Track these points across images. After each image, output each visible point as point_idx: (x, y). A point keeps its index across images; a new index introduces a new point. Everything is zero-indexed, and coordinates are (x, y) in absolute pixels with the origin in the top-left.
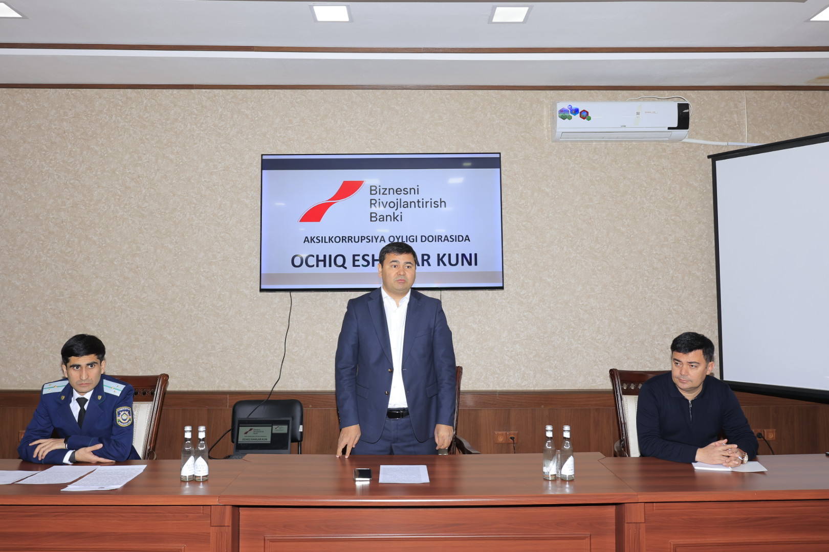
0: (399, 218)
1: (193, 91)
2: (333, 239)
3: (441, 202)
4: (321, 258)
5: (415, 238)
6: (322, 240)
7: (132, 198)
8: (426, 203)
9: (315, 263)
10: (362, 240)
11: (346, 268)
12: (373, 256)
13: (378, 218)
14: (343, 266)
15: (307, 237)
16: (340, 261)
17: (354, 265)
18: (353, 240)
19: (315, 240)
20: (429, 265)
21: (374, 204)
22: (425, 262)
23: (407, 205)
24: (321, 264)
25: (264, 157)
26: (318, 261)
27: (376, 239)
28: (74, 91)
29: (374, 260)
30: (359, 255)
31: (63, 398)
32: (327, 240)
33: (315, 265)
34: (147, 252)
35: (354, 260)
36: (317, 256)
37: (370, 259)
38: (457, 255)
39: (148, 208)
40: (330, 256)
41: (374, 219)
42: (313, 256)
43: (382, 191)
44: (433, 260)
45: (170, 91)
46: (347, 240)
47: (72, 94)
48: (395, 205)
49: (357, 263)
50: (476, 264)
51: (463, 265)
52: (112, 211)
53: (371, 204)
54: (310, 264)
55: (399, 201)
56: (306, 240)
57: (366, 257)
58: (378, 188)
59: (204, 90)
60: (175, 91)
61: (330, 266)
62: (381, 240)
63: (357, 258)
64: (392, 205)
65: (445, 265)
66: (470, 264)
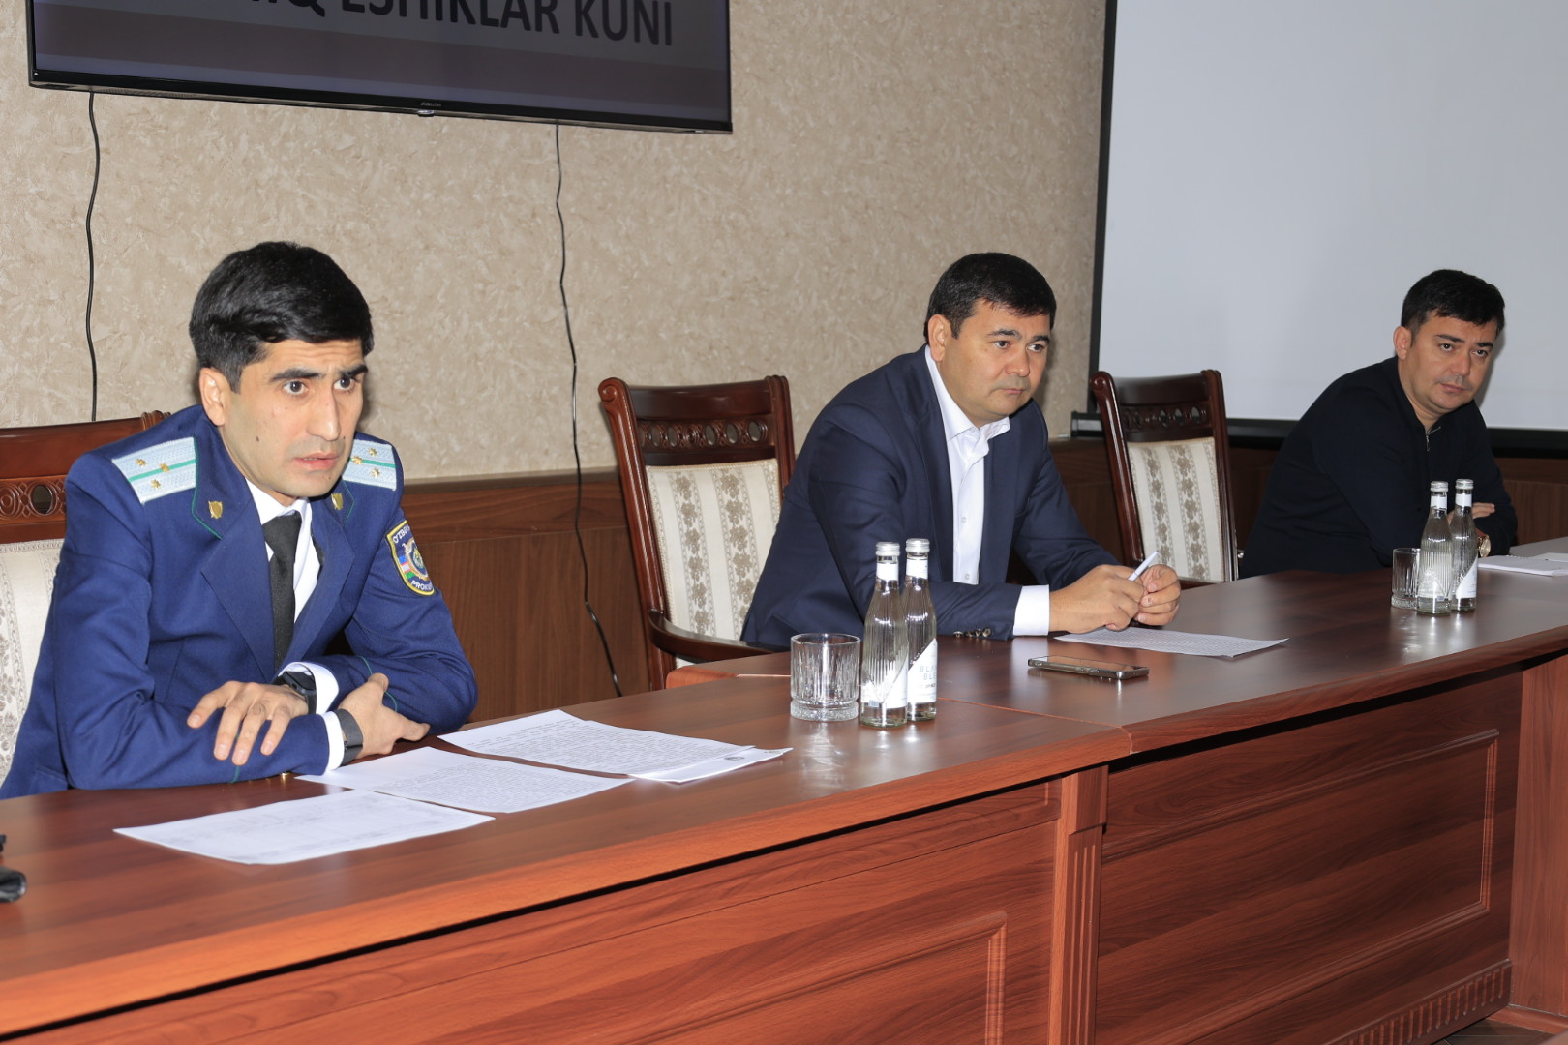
11: (321, 10)
17: (348, 4)
20: (555, 29)
22: (545, 17)
31: (216, 509)
50: (668, 42)
51: (637, 39)
65: (594, 34)
66: (654, 39)
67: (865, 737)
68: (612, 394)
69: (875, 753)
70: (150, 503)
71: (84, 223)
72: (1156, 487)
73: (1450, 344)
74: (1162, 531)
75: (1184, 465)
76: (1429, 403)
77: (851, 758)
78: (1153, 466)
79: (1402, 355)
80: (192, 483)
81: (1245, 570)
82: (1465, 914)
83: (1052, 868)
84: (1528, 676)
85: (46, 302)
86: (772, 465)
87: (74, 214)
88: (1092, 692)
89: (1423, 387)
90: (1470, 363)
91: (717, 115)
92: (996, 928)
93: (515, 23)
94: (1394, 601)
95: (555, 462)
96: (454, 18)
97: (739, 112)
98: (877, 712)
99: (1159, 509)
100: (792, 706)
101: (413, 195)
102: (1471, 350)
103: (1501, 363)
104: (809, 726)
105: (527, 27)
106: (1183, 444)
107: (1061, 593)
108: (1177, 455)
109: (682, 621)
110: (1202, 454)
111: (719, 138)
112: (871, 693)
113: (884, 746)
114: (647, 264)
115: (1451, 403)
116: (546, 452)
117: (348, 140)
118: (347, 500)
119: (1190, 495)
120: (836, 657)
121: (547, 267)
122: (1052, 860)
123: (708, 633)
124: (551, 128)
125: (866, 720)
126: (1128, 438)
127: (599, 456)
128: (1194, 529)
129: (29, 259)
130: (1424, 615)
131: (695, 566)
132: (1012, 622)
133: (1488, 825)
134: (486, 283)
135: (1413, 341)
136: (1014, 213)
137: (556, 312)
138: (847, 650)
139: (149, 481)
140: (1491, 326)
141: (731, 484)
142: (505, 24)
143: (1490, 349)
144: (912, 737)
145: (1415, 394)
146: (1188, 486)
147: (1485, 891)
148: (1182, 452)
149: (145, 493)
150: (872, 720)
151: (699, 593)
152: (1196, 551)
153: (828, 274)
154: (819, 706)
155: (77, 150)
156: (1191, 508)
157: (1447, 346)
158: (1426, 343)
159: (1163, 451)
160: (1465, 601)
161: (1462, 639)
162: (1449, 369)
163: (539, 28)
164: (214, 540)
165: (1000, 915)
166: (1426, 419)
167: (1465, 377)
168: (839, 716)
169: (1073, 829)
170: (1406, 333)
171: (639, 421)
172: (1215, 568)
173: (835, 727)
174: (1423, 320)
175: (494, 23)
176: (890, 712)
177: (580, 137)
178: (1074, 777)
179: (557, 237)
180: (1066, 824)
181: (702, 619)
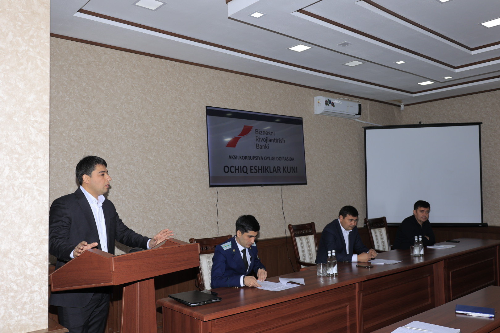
0: (268, 147)
1: (163, 60)
2: (241, 157)
3: (283, 140)
4: (237, 168)
5: (274, 158)
6: (237, 158)
7: (127, 125)
8: (278, 140)
9: (234, 171)
10: (254, 158)
11: (247, 173)
12: (259, 167)
13: (260, 147)
14: (246, 172)
15: (230, 156)
16: (245, 169)
17: (251, 172)
18: (250, 158)
19: (234, 157)
20: (280, 172)
21: (258, 139)
22: (279, 171)
23: (270, 141)
24: (237, 171)
25: (208, 108)
26: (236, 169)
27: (259, 158)
28: (87, 45)
29: (259, 169)
30: (253, 167)
31: (234, 250)
32: (239, 158)
33: (235, 172)
34: (137, 162)
35: (251, 169)
36: (235, 166)
37: (257, 168)
38: (290, 167)
39: (137, 132)
40: (241, 167)
41: (258, 147)
42: (233, 167)
43: (260, 132)
44: (282, 170)
45: (150, 58)
46: (247, 158)
47: (85, 48)
48: (266, 140)
49: (252, 171)
50: (297, 172)
51: (292, 172)
52: (115, 133)
53: (256, 139)
54: (232, 171)
55: (267, 138)
56: (230, 157)
57: (256, 168)
58: (259, 131)
59: (168, 61)
60: (152, 58)
61: (241, 172)
62: (261, 159)
63: (252, 168)
64: (265, 140)
65: (286, 172)
66: (295, 172)
67: (328, 278)
68: (290, 226)
69: (329, 280)
70: (226, 250)
71: (216, 205)
72: (376, 236)
73: (422, 211)
74: (378, 243)
75: (381, 232)
76: (420, 221)
77: (326, 281)
78: (375, 232)
79: (415, 214)
80: (231, 247)
81: (392, 249)
82: (427, 303)
83: (355, 297)
84: (434, 265)
85: (211, 216)
86: (313, 236)
87: (215, 204)
88: (365, 270)
89: (419, 218)
90: (426, 214)
91: (305, 182)
92: (347, 305)
93: (275, 172)
94: (411, 254)
95: (282, 235)
96: (266, 172)
97: (308, 181)
98: (329, 274)
99: (377, 239)
100: (317, 274)
101: (261, 197)
102: (426, 212)
103: (430, 213)
104: (320, 277)
105: (276, 172)
106: (380, 229)
107: (359, 255)
108: (379, 230)
109: (302, 259)
110: (383, 230)
111: (305, 185)
112: (328, 272)
113: (330, 279)
114: (295, 204)
115: (424, 220)
116: (281, 234)
117: (251, 190)
118: (251, 248)
119: (382, 237)
120: (323, 267)
121: (280, 206)
122: (355, 295)
123: (305, 261)
124: (280, 186)
125: (328, 276)
126: (371, 228)
127: (289, 234)
128: (383, 242)
129: (209, 211)
130: (416, 257)
131: (303, 251)
132: (351, 260)
133: (429, 289)
134: (272, 209)
135: (416, 212)
136: (352, 192)
137: (282, 213)
138: (325, 266)
139: (225, 247)
140: (428, 208)
141: (307, 239)
142: (273, 172)
143: (428, 211)
144: (334, 278)
145: (418, 220)
146: (381, 235)
147: (430, 300)
148: (380, 230)
149: (225, 249)
150: (329, 276)
151: (304, 255)
152: (383, 246)
153: (323, 204)
154: (321, 274)
155: (215, 195)
156: (382, 239)
157: (422, 212)
158: (419, 212)
159: (377, 230)
160: (422, 254)
161: (422, 260)
162: (423, 215)
163: (278, 172)
164: (234, 255)
165: (348, 303)
166: (420, 224)
167: (426, 216)
168: (324, 275)
169: (358, 291)
170: (415, 211)
171: (294, 230)
172: (387, 248)
173: (324, 277)
174: (417, 208)
175: (272, 172)
176: (331, 275)
177: (285, 187)
178: (358, 283)
179: (282, 202)
180: (357, 290)
181: (304, 259)
